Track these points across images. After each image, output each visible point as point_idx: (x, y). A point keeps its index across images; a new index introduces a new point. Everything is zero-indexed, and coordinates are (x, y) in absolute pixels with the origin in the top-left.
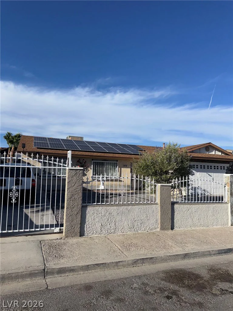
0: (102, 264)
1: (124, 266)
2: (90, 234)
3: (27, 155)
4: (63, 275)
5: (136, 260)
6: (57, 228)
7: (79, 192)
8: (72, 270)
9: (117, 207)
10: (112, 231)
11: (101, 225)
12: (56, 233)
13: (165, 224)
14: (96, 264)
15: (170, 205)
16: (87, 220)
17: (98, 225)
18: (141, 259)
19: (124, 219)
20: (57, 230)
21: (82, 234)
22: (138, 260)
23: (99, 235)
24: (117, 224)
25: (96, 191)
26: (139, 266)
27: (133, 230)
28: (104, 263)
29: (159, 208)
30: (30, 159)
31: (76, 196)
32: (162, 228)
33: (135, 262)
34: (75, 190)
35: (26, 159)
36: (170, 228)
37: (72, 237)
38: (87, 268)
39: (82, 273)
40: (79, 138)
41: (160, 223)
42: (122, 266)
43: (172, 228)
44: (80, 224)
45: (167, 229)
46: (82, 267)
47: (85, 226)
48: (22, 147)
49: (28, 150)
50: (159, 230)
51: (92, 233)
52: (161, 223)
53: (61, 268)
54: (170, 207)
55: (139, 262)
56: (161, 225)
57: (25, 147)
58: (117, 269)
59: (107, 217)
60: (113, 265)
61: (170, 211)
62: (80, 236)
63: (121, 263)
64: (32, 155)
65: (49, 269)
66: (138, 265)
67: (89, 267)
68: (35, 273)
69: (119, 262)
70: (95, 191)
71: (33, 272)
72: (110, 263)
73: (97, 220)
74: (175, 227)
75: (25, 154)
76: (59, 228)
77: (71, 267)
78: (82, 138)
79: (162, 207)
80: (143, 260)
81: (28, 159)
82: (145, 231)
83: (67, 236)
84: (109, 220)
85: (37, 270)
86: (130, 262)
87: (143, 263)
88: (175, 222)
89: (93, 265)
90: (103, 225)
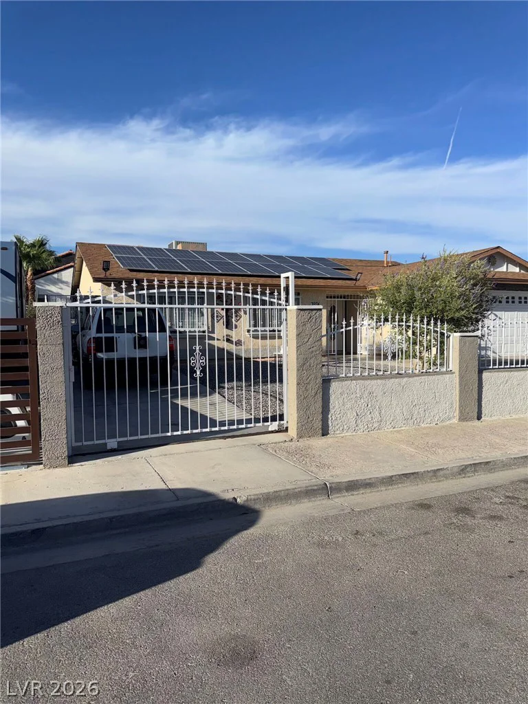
0: (412, 474)
1: (446, 477)
2: (338, 432)
3: (113, 287)
4: (355, 493)
5: (463, 467)
6: (274, 423)
7: (318, 353)
8: (367, 485)
9: (383, 381)
10: (375, 426)
11: (356, 415)
12: (272, 432)
13: (467, 410)
14: (403, 474)
15: (477, 373)
16: (331, 407)
17: (351, 416)
18: (471, 465)
19: (394, 403)
20: (274, 426)
21: (325, 433)
22: (467, 466)
23: (354, 434)
24: (383, 411)
25: (260, 360)
26: (469, 477)
27: (411, 422)
28: (415, 473)
29: (457, 380)
30: (119, 294)
31: (312, 361)
32: (463, 418)
33: (463, 470)
34: (311, 350)
35: (112, 296)
36: (476, 417)
37: (310, 437)
38: (390, 481)
39: (383, 489)
40: (200, 246)
41: (458, 408)
42: (444, 476)
43: (479, 418)
44: (322, 413)
45: (471, 419)
46: (383, 478)
47: (329, 416)
48: (104, 269)
49: (114, 276)
50: (456, 422)
51: (341, 429)
52: (460, 408)
53: (352, 481)
54: (476, 376)
55: (468, 469)
56: (461, 412)
57: (108, 269)
58: (437, 482)
59: (366, 400)
60: (431, 474)
61: (477, 385)
62: (323, 436)
63: (441, 473)
64: (124, 286)
65: (333, 483)
66: (469, 475)
67: (393, 478)
68: (314, 490)
69: (438, 470)
70: (258, 360)
71: (310, 488)
72: (424, 472)
73: (348, 406)
74: (483, 416)
75: (110, 285)
76: (277, 423)
77: (365, 480)
78: (205, 245)
79: (461, 377)
80: (476, 467)
81: (115, 296)
82: (431, 425)
83: (300, 436)
84: (369, 406)
85: (316, 486)
86: (456, 470)
87: (475, 471)
88: (483, 405)
89: (399, 475)
90: (359, 414)
